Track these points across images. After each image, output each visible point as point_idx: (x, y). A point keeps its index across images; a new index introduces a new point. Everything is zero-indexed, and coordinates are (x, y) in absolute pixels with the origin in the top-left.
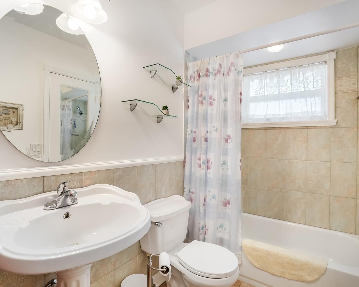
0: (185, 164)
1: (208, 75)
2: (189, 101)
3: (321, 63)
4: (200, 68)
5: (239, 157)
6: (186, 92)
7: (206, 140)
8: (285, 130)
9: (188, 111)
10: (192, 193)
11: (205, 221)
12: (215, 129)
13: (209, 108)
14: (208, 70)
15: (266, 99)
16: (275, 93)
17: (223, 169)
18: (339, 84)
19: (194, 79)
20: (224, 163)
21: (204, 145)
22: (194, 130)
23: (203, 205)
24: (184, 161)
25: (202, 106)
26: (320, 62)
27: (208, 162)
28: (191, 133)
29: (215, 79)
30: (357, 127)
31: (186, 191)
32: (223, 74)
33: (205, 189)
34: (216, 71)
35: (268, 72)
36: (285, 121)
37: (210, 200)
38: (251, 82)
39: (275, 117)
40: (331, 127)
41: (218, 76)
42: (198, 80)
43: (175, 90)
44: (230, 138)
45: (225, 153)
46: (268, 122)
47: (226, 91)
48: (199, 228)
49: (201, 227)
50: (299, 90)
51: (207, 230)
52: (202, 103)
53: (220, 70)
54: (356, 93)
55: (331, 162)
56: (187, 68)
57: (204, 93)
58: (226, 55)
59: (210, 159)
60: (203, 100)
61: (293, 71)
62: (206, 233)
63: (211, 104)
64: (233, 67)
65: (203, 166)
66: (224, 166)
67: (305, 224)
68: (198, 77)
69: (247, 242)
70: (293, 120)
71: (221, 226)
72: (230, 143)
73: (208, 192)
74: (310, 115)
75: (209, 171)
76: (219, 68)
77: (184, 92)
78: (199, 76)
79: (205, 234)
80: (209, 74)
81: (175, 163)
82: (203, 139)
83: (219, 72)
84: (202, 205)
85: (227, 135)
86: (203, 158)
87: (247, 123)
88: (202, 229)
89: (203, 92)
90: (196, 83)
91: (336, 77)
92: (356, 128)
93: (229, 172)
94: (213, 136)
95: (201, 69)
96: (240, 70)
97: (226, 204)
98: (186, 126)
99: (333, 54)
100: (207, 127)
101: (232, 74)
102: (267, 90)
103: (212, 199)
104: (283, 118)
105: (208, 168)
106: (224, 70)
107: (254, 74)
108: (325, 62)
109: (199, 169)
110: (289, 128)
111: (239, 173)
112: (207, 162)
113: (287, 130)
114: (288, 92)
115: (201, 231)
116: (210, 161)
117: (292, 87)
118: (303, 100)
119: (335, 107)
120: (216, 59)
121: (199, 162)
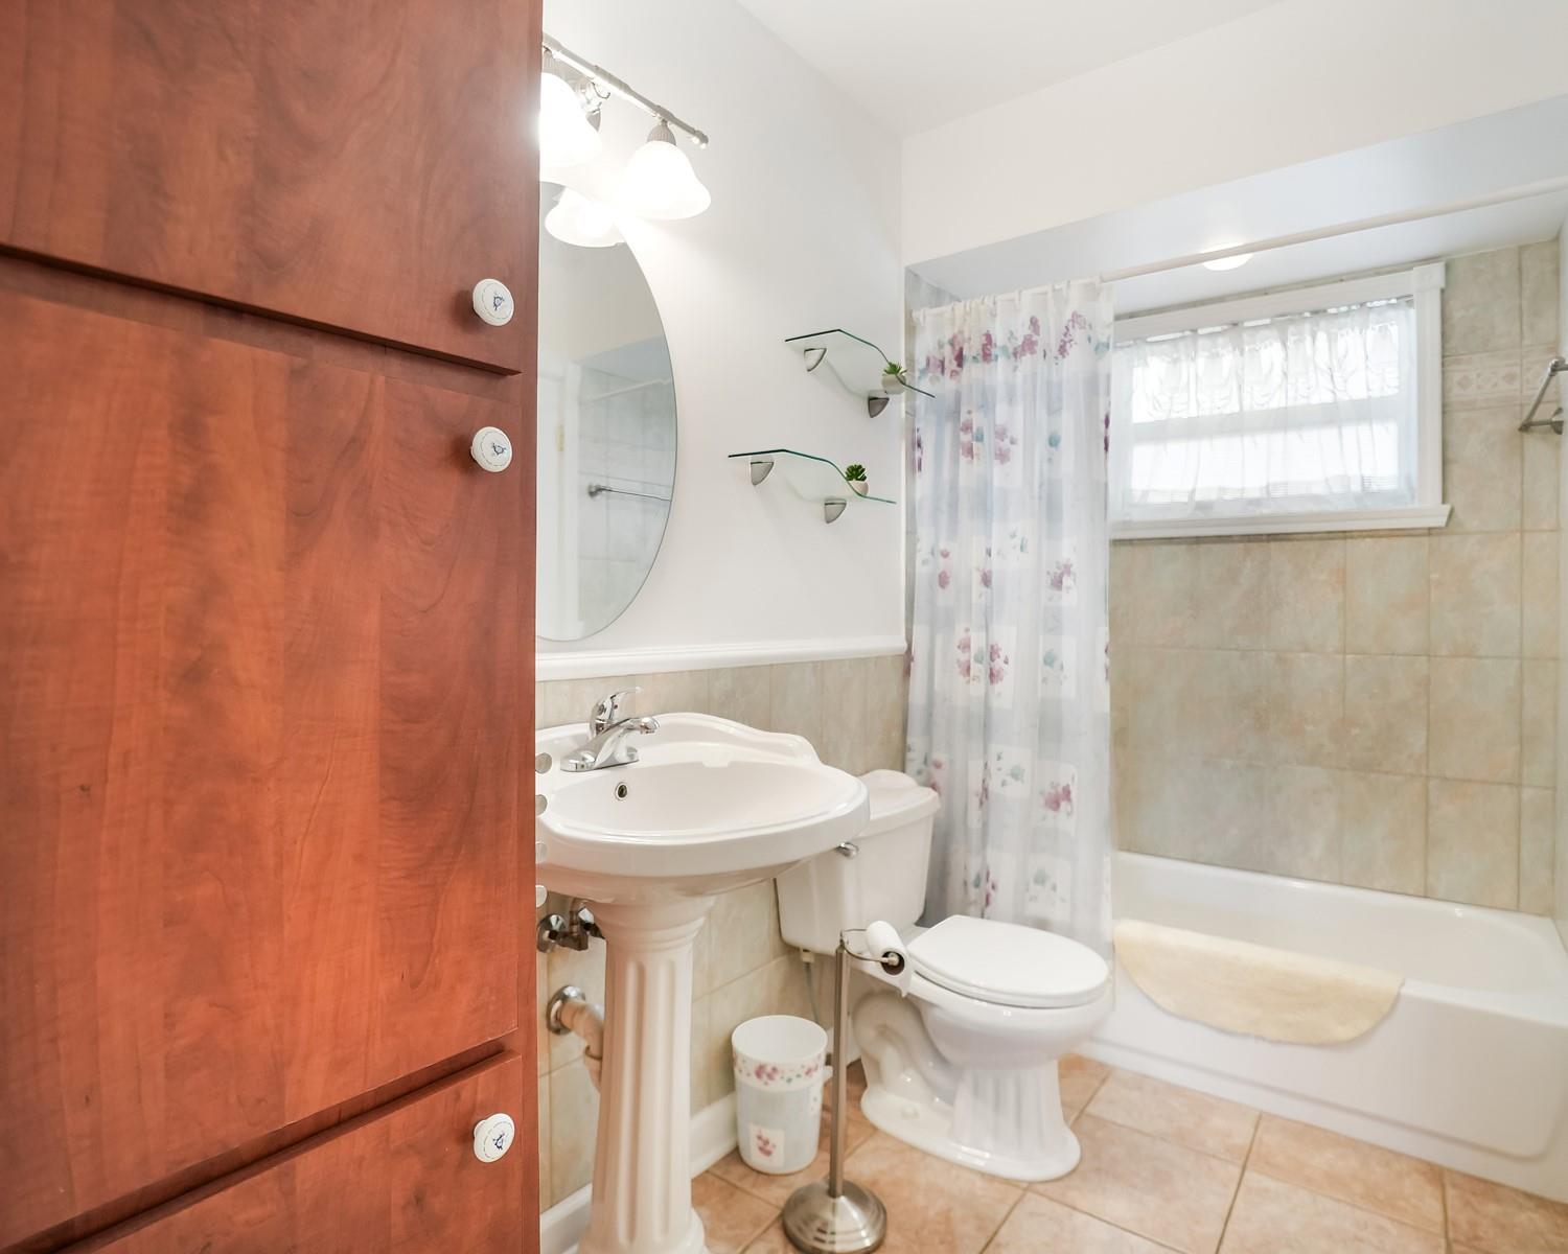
0: (909, 666)
1: (990, 355)
2: (919, 445)
3: (1394, 301)
4: (961, 332)
5: (1103, 635)
6: (911, 413)
7: (986, 580)
8: (1265, 544)
9: (919, 482)
10: (938, 766)
11: (984, 858)
12: (1017, 541)
13: (998, 469)
14: (988, 337)
15: (1192, 430)
16: (1228, 412)
17: (1044, 680)
18: (1456, 377)
19: (940, 370)
20: (1050, 660)
21: (980, 596)
22: (942, 546)
23: (978, 803)
24: (908, 657)
25: (972, 462)
26: (1389, 299)
27: (995, 657)
28: (930, 556)
29: (1015, 369)
30: (1522, 532)
31: (912, 760)
32: (1042, 354)
33: (985, 751)
34: (1020, 343)
35: (1200, 332)
36: (1265, 511)
37: (1004, 784)
38: (1138, 372)
39: (1227, 497)
40: (1430, 532)
41: (1027, 358)
42: (954, 373)
43: (878, 408)
44: (1069, 573)
45: (1053, 623)
46: (1201, 515)
47: (1053, 410)
48: (965, 883)
49: (972, 878)
50: (1315, 400)
51: (993, 887)
52: (970, 452)
53: (1035, 338)
54: (1518, 409)
55: (1429, 656)
56: (911, 329)
57: (978, 420)
58: (1053, 286)
59: (1000, 646)
60: (974, 443)
61: (1291, 329)
62: (991, 899)
63: (1003, 456)
64: (1080, 328)
65: (976, 668)
66: (1048, 668)
67: (1341, 884)
68: (955, 363)
69: (1131, 930)
70: (1296, 509)
71: (1041, 879)
72: (1069, 588)
73: (995, 757)
74: (1356, 487)
75: (998, 687)
76: (1029, 332)
77: (903, 415)
78: (960, 358)
79: (987, 902)
80: (994, 351)
81: (879, 659)
82: (977, 578)
83: (1029, 345)
84: (974, 801)
85: (1057, 563)
86: (978, 642)
87: (1125, 522)
88: (977, 885)
89: (974, 416)
90: (947, 385)
91: (1447, 354)
92: (1518, 535)
93: (1069, 690)
94: (1013, 566)
95: (966, 336)
96: (1104, 340)
97: (1058, 799)
98: (911, 533)
99: (1436, 273)
100: (989, 536)
101: (1073, 351)
102: (1197, 401)
103: (1009, 779)
104: (1256, 502)
105: (993, 676)
106: (1049, 337)
107: (1149, 340)
108: (1407, 300)
109: (961, 679)
110: (1280, 537)
111: (1104, 691)
112: (991, 657)
113: (1273, 545)
114: (1274, 405)
115: (973, 892)
116: (1002, 654)
117: (1289, 386)
118: (1329, 434)
119: (1445, 462)
120: (1017, 301)
121: (963, 657)
